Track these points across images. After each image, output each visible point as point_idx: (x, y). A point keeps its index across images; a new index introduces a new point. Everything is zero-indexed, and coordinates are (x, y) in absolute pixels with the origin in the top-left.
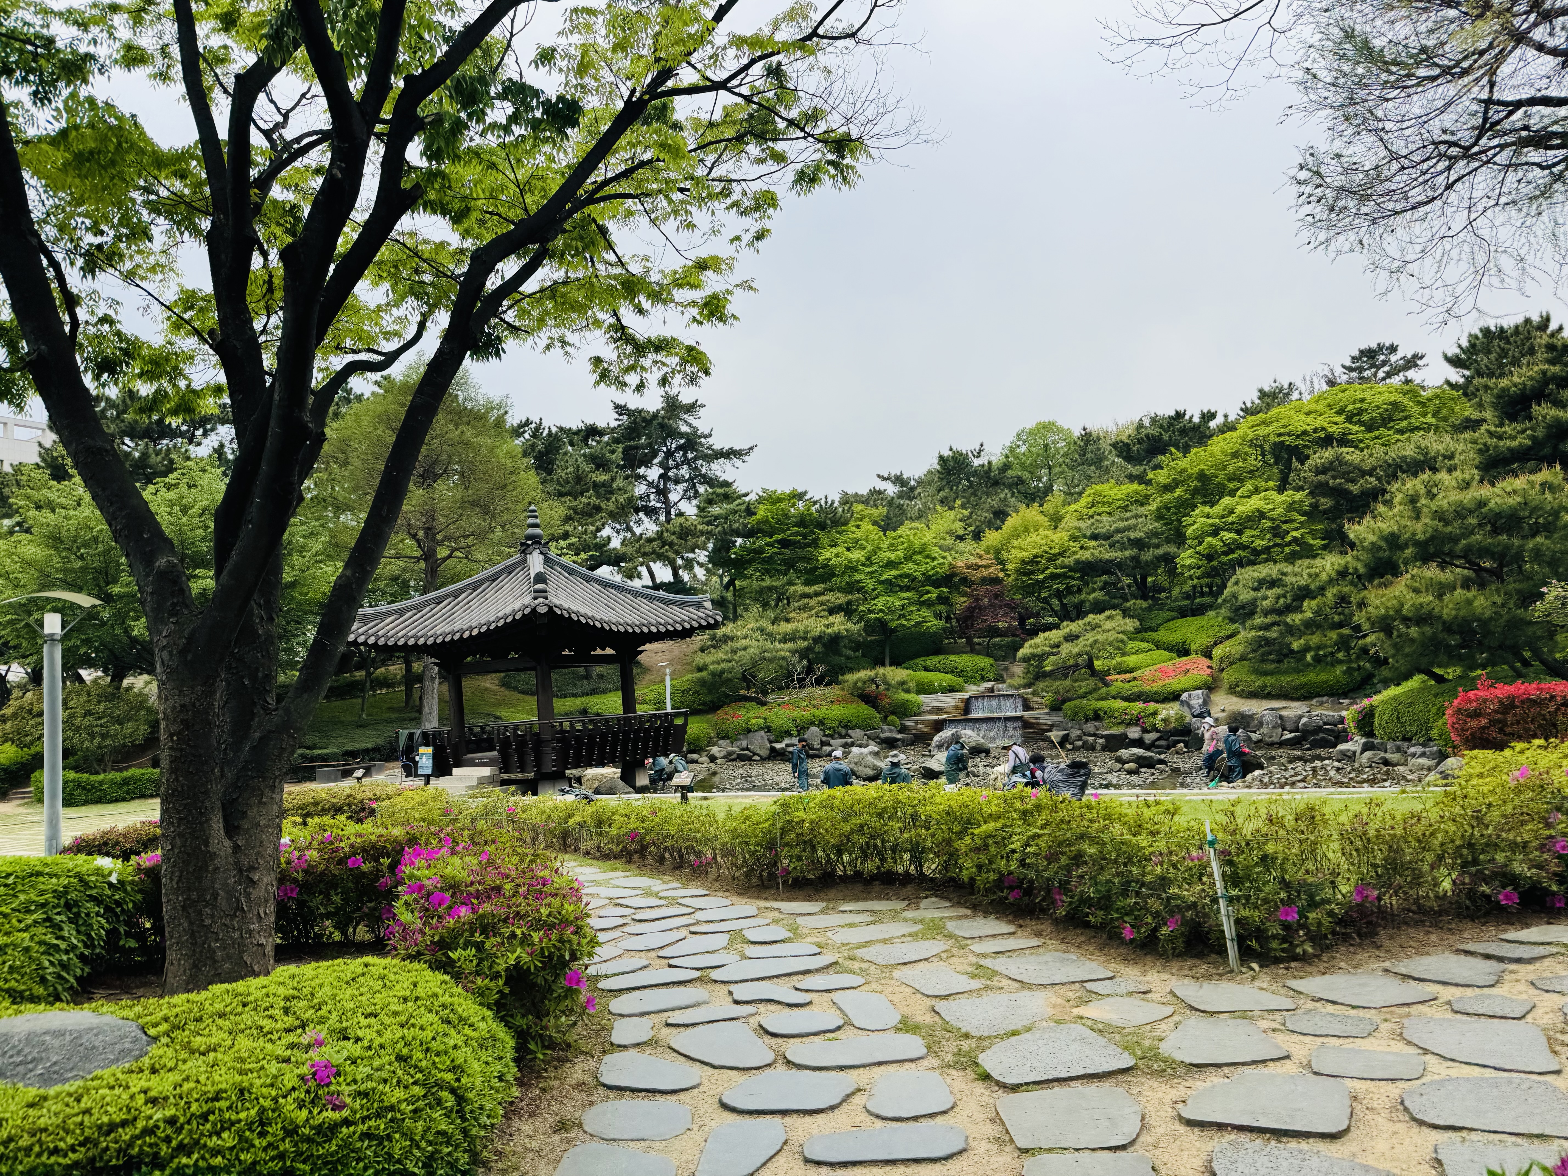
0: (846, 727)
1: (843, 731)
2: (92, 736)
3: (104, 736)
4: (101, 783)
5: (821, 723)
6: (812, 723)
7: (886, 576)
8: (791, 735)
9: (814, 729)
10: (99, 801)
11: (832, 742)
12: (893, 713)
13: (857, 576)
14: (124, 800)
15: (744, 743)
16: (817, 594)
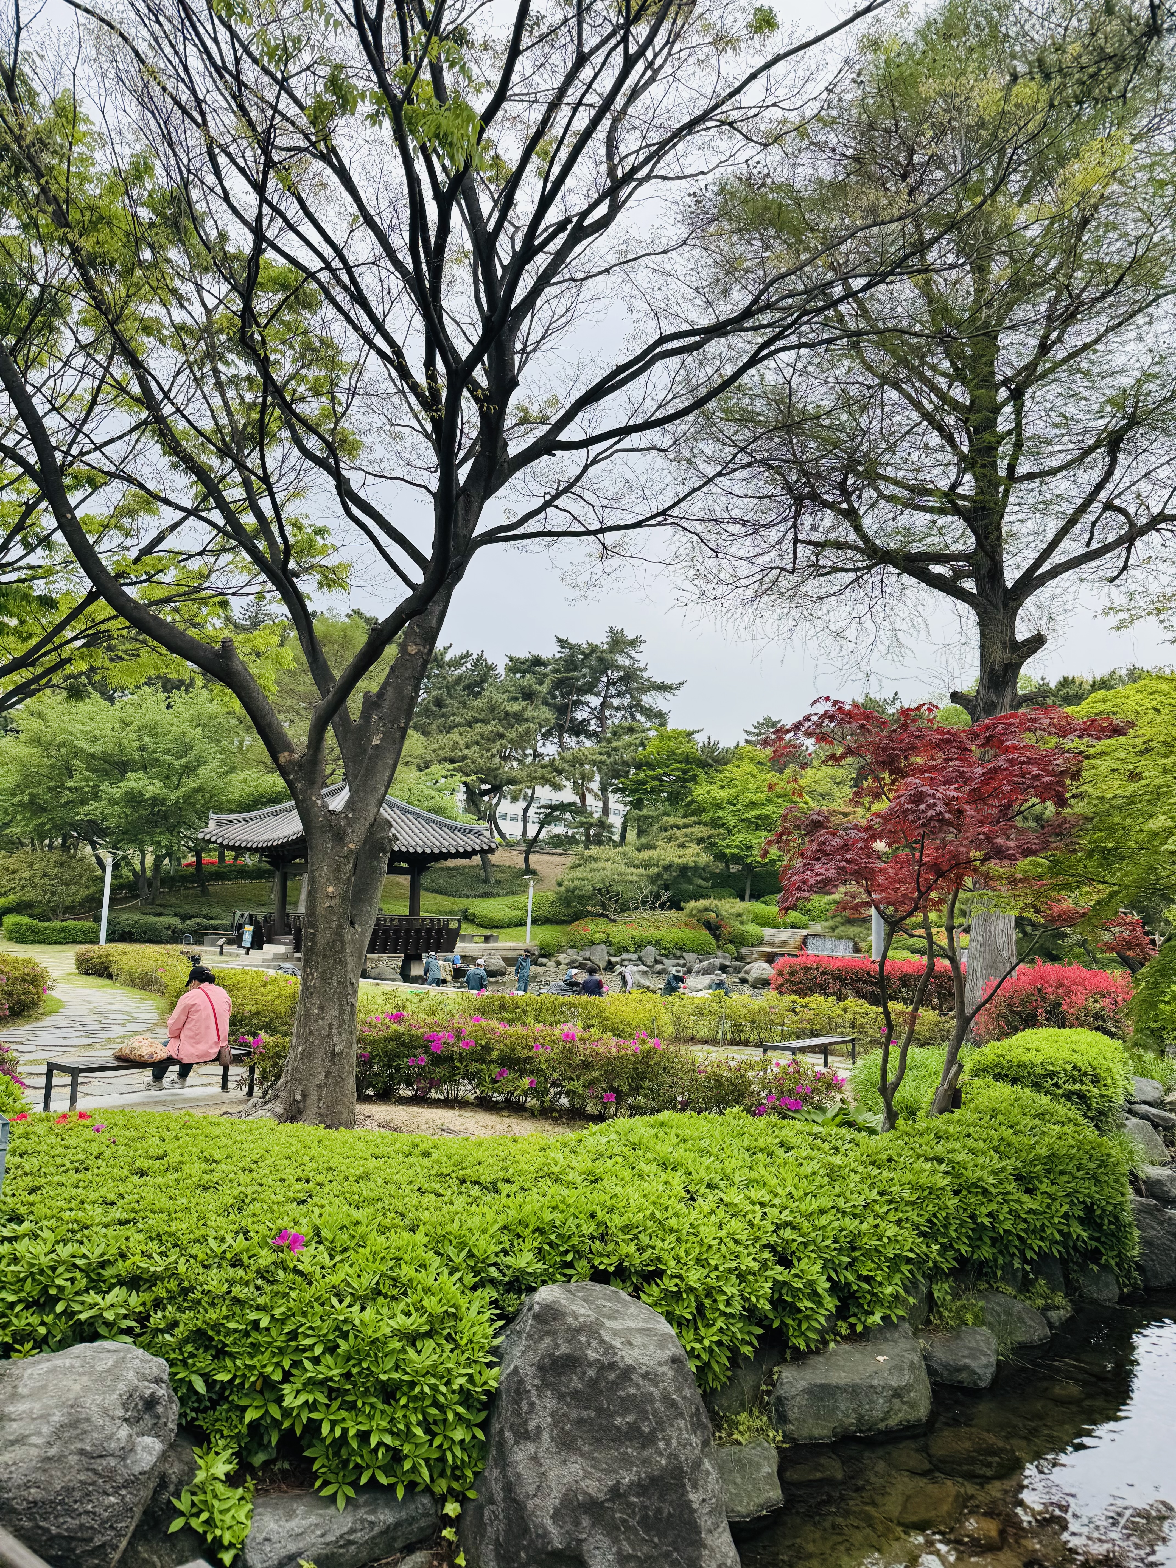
0: (681, 949)
1: (678, 953)
2: (45, 891)
3: (53, 893)
4: (46, 929)
5: (658, 943)
6: (649, 943)
7: (747, 815)
8: (628, 951)
9: (650, 948)
10: (43, 942)
11: (665, 961)
12: (732, 942)
13: (720, 813)
14: (61, 943)
15: (587, 954)
16: (685, 826)
